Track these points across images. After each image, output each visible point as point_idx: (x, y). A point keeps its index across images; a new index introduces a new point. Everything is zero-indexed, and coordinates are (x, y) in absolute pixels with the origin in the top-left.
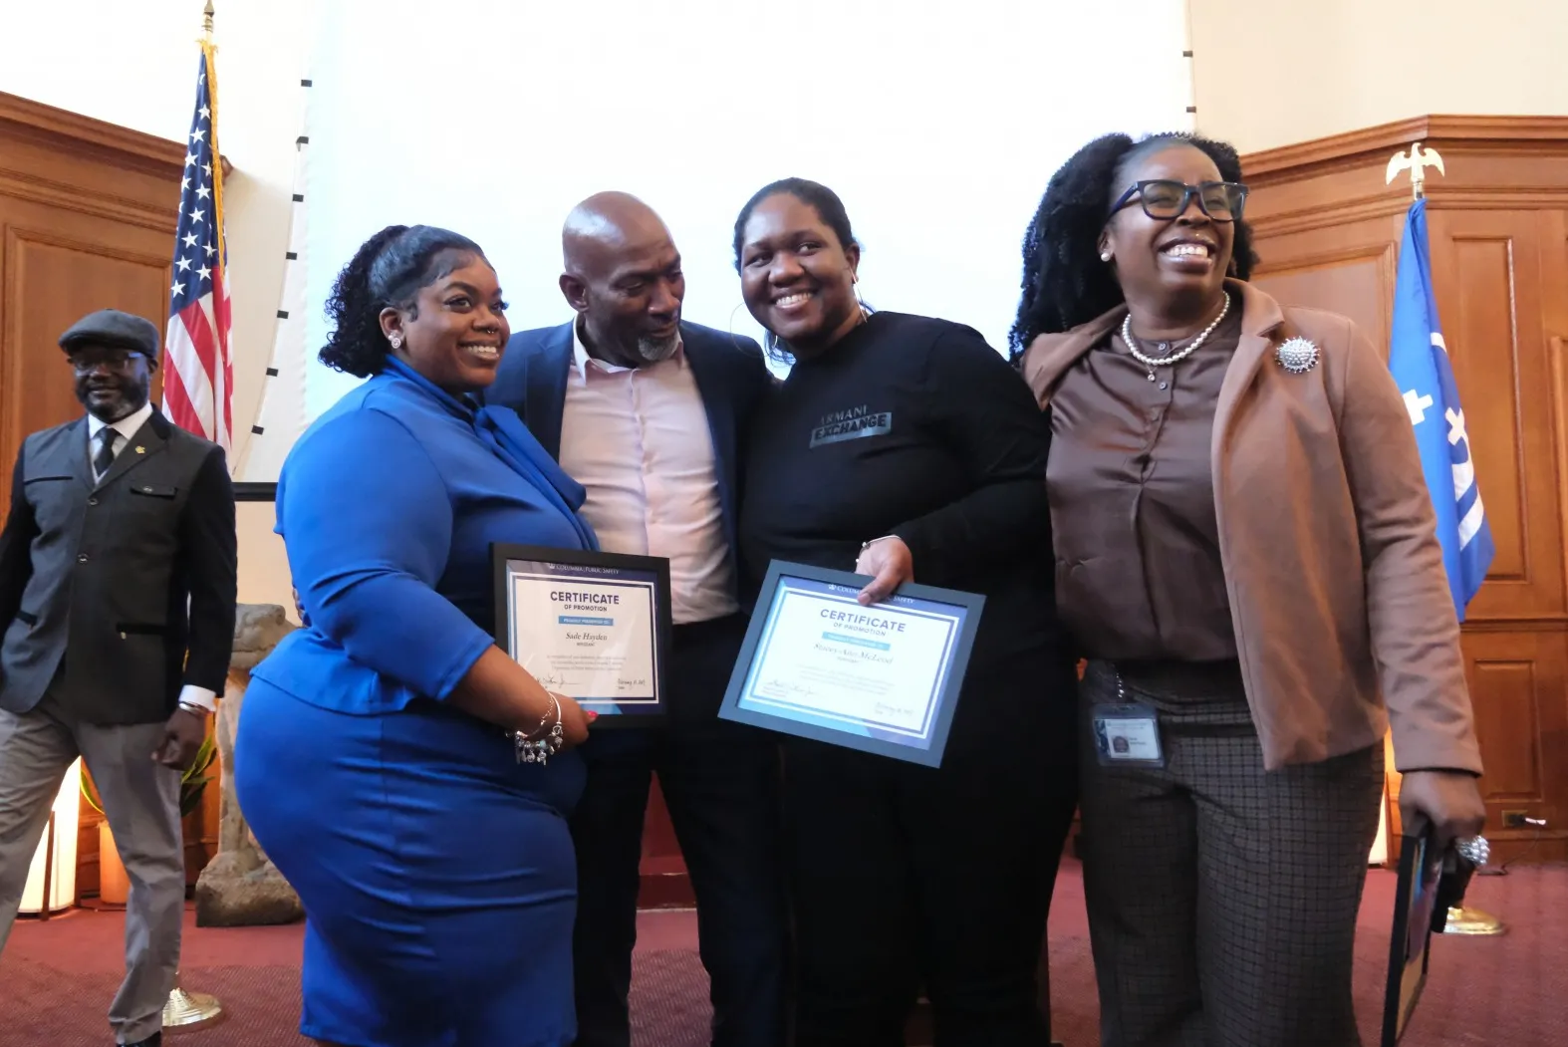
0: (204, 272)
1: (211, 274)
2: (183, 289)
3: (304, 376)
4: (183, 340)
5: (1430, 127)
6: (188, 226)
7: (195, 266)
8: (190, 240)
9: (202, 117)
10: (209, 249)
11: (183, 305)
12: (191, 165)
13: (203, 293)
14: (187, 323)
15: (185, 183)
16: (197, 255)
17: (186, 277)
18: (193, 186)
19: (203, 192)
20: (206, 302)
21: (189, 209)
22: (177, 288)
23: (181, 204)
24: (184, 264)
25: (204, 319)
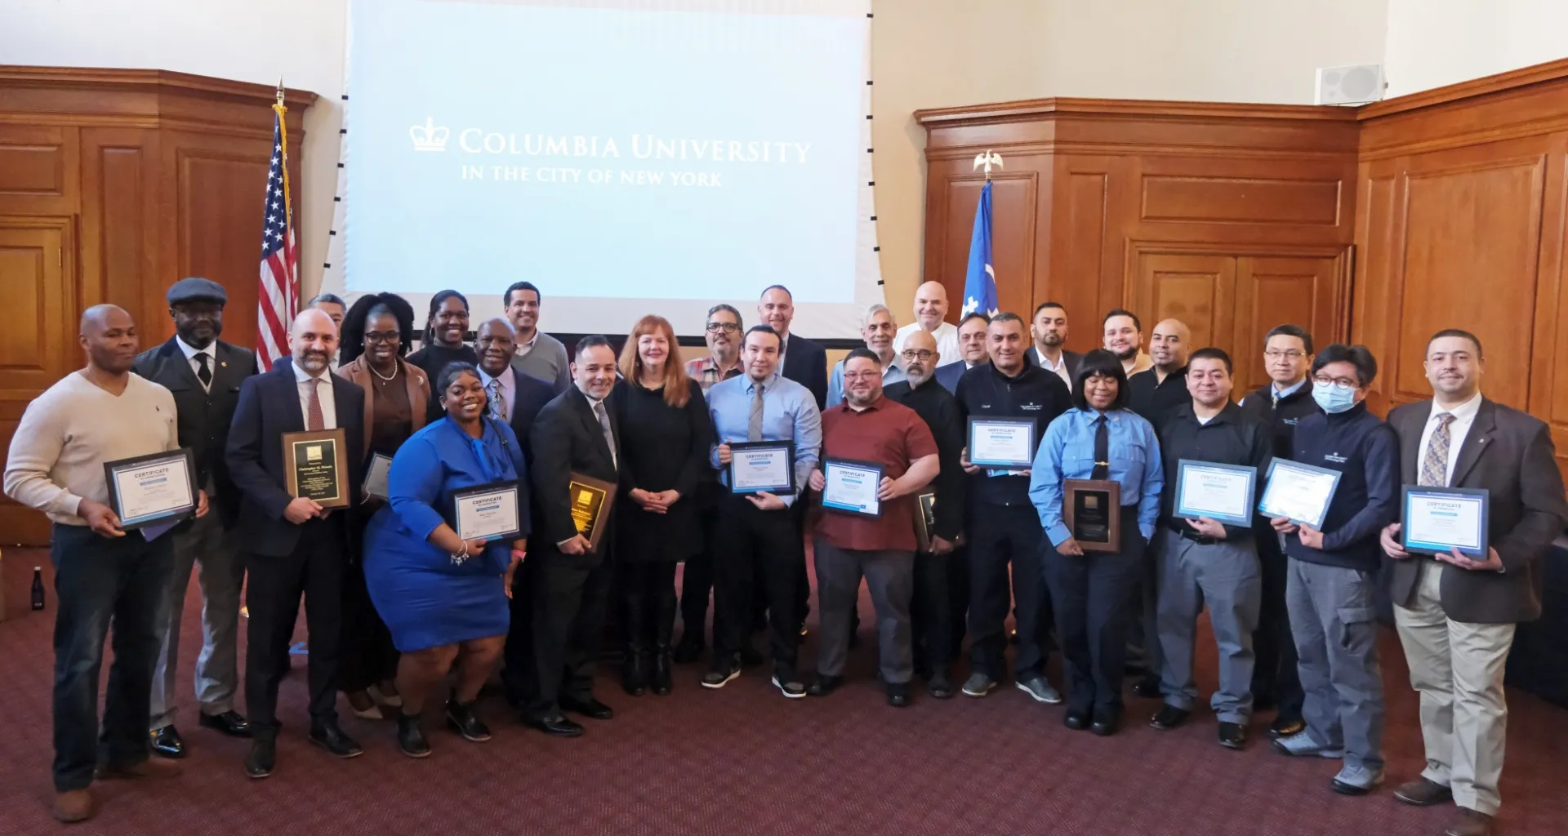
0: (279, 237)
1: (283, 238)
2: (269, 246)
3: (345, 268)
4: (268, 273)
5: (1057, 104)
6: (270, 211)
7: (274, 233)
8: (272, 219)
9: (277, 150)
10: (282, 224)
11: (269, 254)
12: (272, 178)
13: (279, 248)
14: (270, 263)
15: (268, 188)
16: (275, 227)
17: (270, 239)
18: (273, 189)
19: (278, 193)
20: (280, 253)
21: (271, 202)
22: (265, 245)
23: (267, 199)
24: (268, 232)
25: (279, 262)
